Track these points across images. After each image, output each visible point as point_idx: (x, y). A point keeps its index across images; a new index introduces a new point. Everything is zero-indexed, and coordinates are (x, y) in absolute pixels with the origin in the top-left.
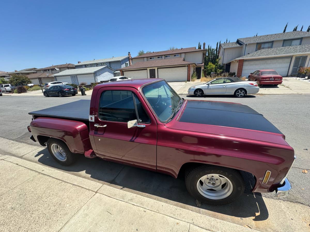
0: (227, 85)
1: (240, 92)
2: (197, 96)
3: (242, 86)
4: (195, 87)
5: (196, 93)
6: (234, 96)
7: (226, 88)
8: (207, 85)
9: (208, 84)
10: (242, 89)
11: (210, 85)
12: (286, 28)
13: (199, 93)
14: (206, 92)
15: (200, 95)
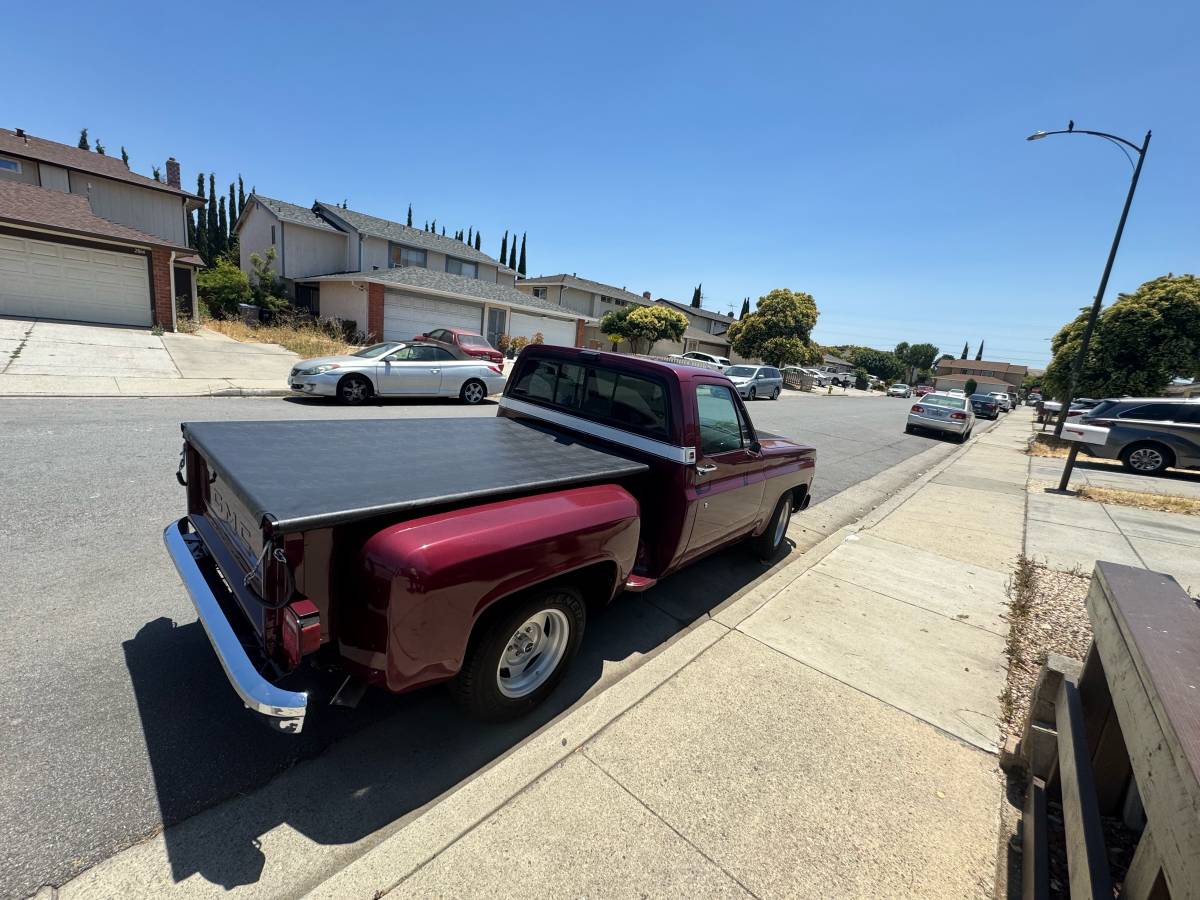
0: (440, 367)
1: (472, 388)
2: (351, 399)
3: (475, 371)
4: (338, 367)
5: (347, 389)
6: (462, 400)
7: (440, 377)
8: (382, 360)
9: (384, 360)
10: (475, 381)
11: (392, 363)
12: (410, 215)
13: (356, 391)
14: (381, 388)
15: (362, 398)
